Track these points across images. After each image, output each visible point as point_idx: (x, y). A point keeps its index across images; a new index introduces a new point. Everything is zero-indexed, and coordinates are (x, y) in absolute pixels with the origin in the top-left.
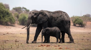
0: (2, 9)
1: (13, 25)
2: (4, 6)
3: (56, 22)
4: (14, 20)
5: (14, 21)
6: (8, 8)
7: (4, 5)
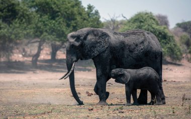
0: (151, 26)
1: (178, 62)
2: (157, 19)
3: (134, 55)
4: (180, 51)
5: (178, 53)
6: (166, 23)
7: (157, 16)
